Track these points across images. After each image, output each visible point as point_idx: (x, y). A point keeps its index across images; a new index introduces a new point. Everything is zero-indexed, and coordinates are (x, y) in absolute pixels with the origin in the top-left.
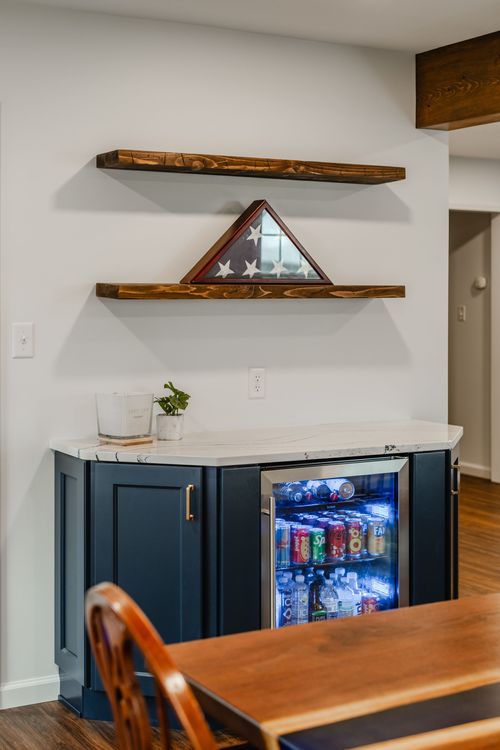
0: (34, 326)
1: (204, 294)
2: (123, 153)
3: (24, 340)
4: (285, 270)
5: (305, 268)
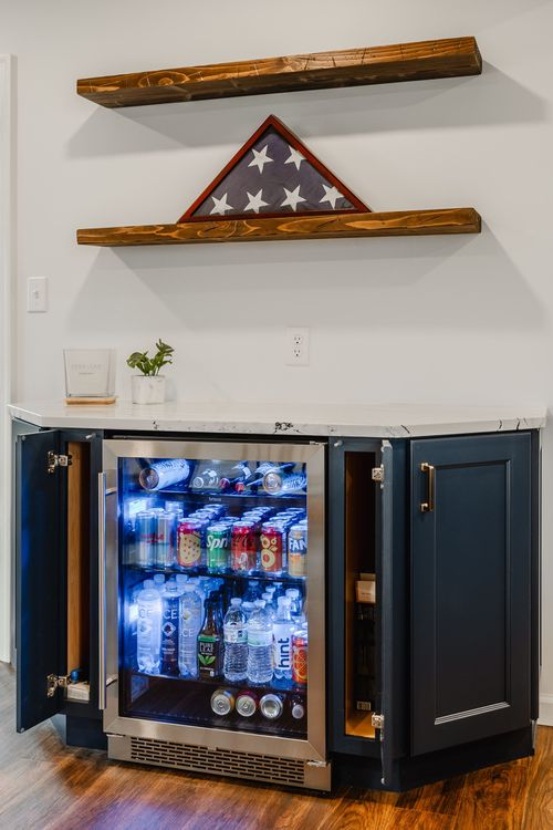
0: (47, 279)
1: (173, 235)
2: (80, 83)
3: (37, 293)
4: (303, 200)
5: (332, 196)
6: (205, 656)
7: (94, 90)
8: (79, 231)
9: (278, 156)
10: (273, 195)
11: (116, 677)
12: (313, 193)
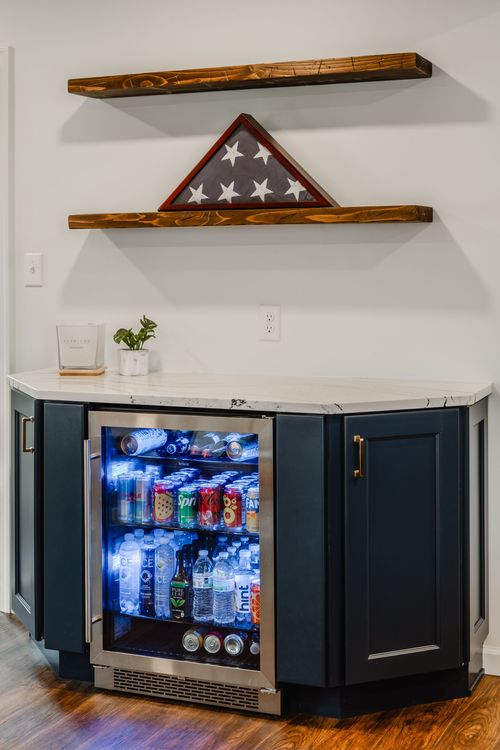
0: (42, 256)
1: (154, 222)
2: (72, 83)
3: (33, 269)
4: (270, 192)
5: (295, 189)
6: (176, 600)
7: (84, 90)
9: (248, 151)
10: (244, 187)
11: (100, 616)
12: (279, 185)
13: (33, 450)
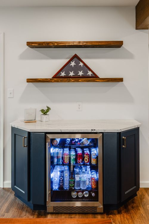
1: (52, 81)
2: (27, 43)
3: (11, 93)
4: (83, 74)
5: (90, 73)
6: (71, 184)
7: (31, 45)
8: (27, 79)
9: (77, 63)
10: (76, 72)
11: (50, 192)
12: (85, 72)
13: (26, 146)
